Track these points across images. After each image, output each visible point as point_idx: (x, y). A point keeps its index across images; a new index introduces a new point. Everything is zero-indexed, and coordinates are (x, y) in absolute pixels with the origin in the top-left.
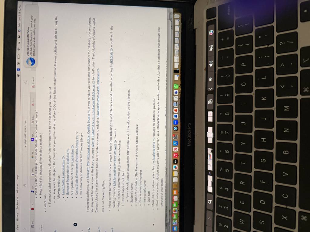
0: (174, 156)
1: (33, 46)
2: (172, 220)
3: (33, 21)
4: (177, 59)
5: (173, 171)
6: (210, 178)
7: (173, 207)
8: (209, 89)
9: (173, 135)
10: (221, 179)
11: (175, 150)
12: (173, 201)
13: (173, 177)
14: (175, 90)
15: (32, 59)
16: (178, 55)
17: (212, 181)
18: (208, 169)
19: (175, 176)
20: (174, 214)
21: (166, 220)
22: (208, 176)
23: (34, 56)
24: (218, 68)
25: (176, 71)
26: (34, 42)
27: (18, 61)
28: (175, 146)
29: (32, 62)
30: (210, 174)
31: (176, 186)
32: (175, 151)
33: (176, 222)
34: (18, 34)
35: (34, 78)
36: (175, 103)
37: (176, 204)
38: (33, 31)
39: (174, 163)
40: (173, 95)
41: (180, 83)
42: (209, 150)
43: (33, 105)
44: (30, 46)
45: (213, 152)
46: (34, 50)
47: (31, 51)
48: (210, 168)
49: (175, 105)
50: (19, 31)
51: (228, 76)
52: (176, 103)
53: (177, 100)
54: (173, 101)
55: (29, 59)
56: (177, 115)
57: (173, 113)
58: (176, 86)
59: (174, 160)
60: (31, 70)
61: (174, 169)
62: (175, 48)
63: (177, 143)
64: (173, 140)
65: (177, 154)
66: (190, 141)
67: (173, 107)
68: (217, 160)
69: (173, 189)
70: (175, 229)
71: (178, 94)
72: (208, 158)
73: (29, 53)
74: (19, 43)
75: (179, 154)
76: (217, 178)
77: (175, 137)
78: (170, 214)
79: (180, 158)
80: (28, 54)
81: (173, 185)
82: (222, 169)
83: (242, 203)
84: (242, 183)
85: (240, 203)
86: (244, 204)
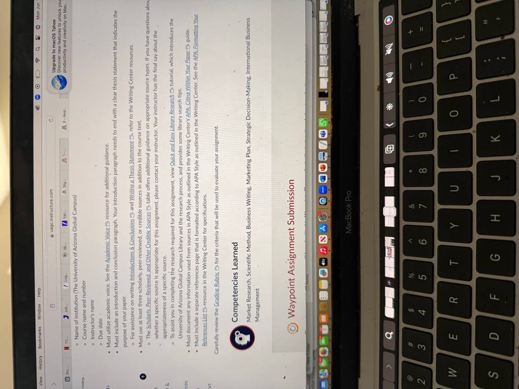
0: (321, 251)
1: (63, 55)
2: (319, 368)
3: (62, 8)
4: (324, 71)
5: (319, 279)
6: (390, 293)
7: (319, 346)
8: (387, 125)
9: (319, 214)
10: (411, 292)
11: (322, 241)
12: (320, 335)
13: (319, 290)
14: (322, 130)
15: (60, 78)
16: (326, 65)
17: (393, 297)
18: (386, 275)
19: (323, 288)
20: (322, 358)
21: (308, 369)
22: (386, 288)
23: (65, 71)
24: (402, 86)
25: (322, 95)
26: (65, 46)
27: (36, 81)
28: (323, 233)
29: (61, 83)
30: (390, 285)
31: (325, 306)
32: (323, 243)
33: (325, 373)
34: (36, 33)
35: (65, 111)
36: (321, 153)
37: (326, 341)
38: (62, 27)
39: (321, 265)
40: (318, 139)
41: (330, 116)
42: (389, 241)
43: (64, 160)
44: (56, 54)
45: (396, 243)
46: (65, 61)
47: (59, 62)
48: (390, 273)
49: (321, 159)
50: (38, 27)
51: (422, 100)
52: (324, 153)
53: (325, 147)
54: (318, 150)
55: (56, 77)
56: (325, 176)
57: (318, 173)
58: (322, 122)
59: (321, 260)
60: (60, 98)
61: (321, 276)
62: (321, 52)
63: (326, 228)
64: (318, 222)
65: (326, 248)
66: (349, 224)
67: (318, 162)
68: (403, 257)
69: (320, 313)
70: (323, 385)
71: (326, 136)
72: (386, 255)
73: (57, 67)
74: (37, 49)
75: (330, 248)
76: (403, 291)
77: (323, 217)
78: (314, 359)
79: (333, 255)
80: (54, 69)
81: (320, 305)
82: (413, 274)
83: (453, 338)
84: (453, 300)
85: (450, 337)
86: (456, 339)
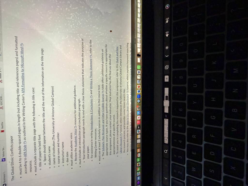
7: (137, 162)
8: (166, 56)
10: (175, 132)
24: (173, 38)
33: (139, 173)
51: (181, 44)
68: (172, 116)
76: (172, 132)
83: (194, 154)
84: (194, 136)
85: (193, 153)
86: (195, 154)
